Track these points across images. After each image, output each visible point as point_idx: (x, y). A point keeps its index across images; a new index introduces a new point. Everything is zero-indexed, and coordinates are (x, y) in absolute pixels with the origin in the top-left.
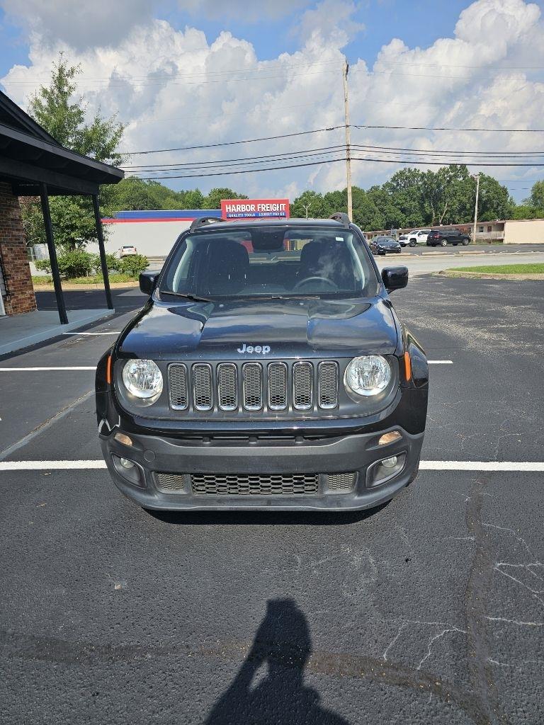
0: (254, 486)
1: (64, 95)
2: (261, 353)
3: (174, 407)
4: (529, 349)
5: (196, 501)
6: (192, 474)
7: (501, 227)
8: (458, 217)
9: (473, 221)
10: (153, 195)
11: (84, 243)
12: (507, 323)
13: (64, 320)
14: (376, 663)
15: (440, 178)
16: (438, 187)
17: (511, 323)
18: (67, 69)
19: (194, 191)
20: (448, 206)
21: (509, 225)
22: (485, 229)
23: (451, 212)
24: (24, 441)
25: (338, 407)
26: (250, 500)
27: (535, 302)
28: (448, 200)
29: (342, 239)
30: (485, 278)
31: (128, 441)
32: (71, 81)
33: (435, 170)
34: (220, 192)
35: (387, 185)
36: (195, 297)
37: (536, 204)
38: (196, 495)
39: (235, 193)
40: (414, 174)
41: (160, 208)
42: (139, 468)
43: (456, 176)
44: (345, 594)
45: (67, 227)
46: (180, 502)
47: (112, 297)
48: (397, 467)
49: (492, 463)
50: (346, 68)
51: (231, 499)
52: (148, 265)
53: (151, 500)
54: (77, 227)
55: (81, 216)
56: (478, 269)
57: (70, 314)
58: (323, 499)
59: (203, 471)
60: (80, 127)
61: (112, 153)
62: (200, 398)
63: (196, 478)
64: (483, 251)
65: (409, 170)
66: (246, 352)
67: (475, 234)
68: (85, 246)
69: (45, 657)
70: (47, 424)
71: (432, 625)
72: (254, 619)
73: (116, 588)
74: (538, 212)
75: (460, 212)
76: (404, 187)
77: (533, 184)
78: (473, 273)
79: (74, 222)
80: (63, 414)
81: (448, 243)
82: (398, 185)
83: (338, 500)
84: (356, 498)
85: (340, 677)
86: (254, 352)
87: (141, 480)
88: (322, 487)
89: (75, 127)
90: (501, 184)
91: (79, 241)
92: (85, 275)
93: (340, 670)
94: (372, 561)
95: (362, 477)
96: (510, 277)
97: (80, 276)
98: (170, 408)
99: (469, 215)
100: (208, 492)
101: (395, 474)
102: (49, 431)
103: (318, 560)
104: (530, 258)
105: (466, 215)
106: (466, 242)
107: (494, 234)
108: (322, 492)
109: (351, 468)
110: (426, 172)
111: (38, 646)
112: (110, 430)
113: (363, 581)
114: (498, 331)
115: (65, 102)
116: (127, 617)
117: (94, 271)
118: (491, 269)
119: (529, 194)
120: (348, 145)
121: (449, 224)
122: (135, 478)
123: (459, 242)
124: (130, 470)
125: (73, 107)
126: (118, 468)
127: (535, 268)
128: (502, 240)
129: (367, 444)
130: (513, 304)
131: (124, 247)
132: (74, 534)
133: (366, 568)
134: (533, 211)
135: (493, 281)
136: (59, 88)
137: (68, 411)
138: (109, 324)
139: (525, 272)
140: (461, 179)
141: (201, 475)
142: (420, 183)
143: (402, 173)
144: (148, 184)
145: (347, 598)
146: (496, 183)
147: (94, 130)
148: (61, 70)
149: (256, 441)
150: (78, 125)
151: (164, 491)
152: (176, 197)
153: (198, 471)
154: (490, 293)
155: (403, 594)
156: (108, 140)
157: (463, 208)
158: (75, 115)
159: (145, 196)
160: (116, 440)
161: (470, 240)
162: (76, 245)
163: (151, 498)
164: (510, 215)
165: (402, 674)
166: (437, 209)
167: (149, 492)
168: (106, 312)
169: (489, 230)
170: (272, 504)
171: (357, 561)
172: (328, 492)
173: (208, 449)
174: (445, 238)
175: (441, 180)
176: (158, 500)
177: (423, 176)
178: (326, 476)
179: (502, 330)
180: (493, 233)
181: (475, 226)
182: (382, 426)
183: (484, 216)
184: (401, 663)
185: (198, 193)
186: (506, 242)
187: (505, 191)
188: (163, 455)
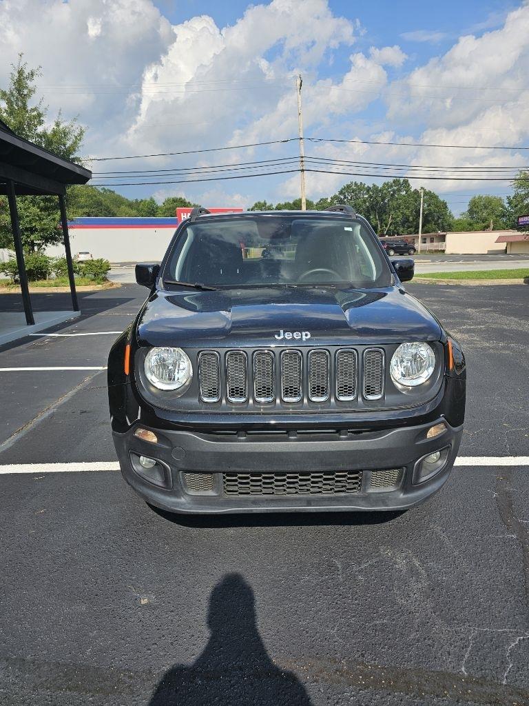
0: (291, 486)
1: (23, 97)
2: (301, 339)
3: (206, 400)
4: (503, 348)
5: (228, 503)
6: (224, 473)
7: (443, 239)
8: (401, 229)
9: (418, 233)
10: (107, 203)
11: (44, 246)
12: (475, 324)
13: (30, 321)
14: (457, 678)
15: (385, 191)
16: (383, 200)
17: (479, 324)
18: (27, 72)
19: (148, 199)
20: (392, 218)
21: (450, 237)
22: (428, 240)
23: (395, 223)
24: (8, 444)
25: (383, 397)
26: (287, 500)
27: (495, 305)
28: (392, 212)
29: (350, 229)
30: (440, 284)
31: (152, 438)
32: (30, 84)
33: (379, 183)
34: (175, 201)
35: (335, 198)
36: (203, 287)
37: (472, 218)
38: (228, 496)
39: (189, 203)
40: (360, 188)
41: (114, 215)
42: (164, 467)
43: (399, 190)
44: (399, 600)
45: (27, 229)
46: (210, 504)
47: (78, 299)
48: (440, 462)
49: (507, 458)
50: (299, 83)
51: (267, 500)
52: (110, 269)
53: (178, 503)
54: (36, 230)
55: (41, 219)
56: (433, 275)
57: (36, 315)
58: (367, 498)
59: (238, 469)
60: (40, 129)
61: (72, 157)
62: (233, 389)
63: (227, 478)
64: (430, 261)
65: (356, 184)
66: (284, 339)
67: (419, 245)
68: (44, 249)
69: (77, 688)
70: (30, 426)
71: (504, 632)
72: (307, 632)
73: (143, 602)
74: (475, 225)
75: (403, 225)
76: (351, 200)
77: (470, 199)
78: (428, 279)
79: (34, 224)
80: (46, 415)
81: (395, 252)
82: (345, 198)
83: (382, 499)
84: (401, 496)
85: (422, 698)
86: (293, 339)
87: (166, 481)
88: (365, 485)
89: (35, 130)
90: (441, 199)
91: (39, 245)
92: (45, 279)
93: (419, 689)
94: (417, 564)
95: (409, 474)
96: (464, 283)
97: (39, 279)
98: (200, 400)
99: (411, 227)
100: (240, 493)
101: (438, 470)
102: (33, 433)
103: (360, 563)
104: (475, 266)
105: (409, 227)
106: (412, 252)
107: (437, 245)
108: (365, 490)
109: (398, 464)
110: (371, 186)
111: (66, 675)
112: (129, 424)
113: (415, 586)
114: (468, 331)
115: (24, 104)
116: (163, 636)
117: (53, 274)
118: (444, 275)
119: (466, 208)
120: (302, 157)
121: (393, 235)
122: (158, 480)
123: (406, 252)
124: (151, 470)
125: (33, 110)
126: (136, 468)
127: (486, 274)
128: (444, 251)
129: (416, 437)
130: (475, 306)
131: (80, 253)
132: (84, 542)
133: (413, 571)
134: (470, 224)
135: (448, 287)
136: (19, 91)
137: (51, 412)
138: (76, 326)
139: (478, 279)
140: (405, 192)
141: (234, 474)
142: (366, 196)
143: (348, 187)
144: (102, 191)
145: (402, 605)
146: (436, 197)
147: (55, 133)
148: (21, 73)
149: (296, 436)
150: (38, 127)
151: (192, 493)
152: (130, 205)
153: (233, 469)
154: (448, 297)
155: (462, 599)
156: (69, 144)
157: (406, 220)
158: (35, 117)
159: (99, 204)
160: (136, 438)
161: (415, 250)
162: (36, 248)
163: (179, 500)
164: (451, 228)
165: (489, 690)
166: (382, 221)
167: (175, 494)
168: (71, 315)
169: (432, 241)
170: (313, 505)
171: (401, 563)
172: (371, 491)
173: (243, 445)
174: (393, 249)
175: (385, 193)
176: (184, 504)
177: (368, 189)
178: (371, 473)
179: (473, 331)
180: (435, 244)
181: (420, 237)
182: (430, 418)
183: (425, 228)
184: (483, 677)
185: (153, 201)
186: (447, 252)
187: (445, 205)
188: (194, 452)
